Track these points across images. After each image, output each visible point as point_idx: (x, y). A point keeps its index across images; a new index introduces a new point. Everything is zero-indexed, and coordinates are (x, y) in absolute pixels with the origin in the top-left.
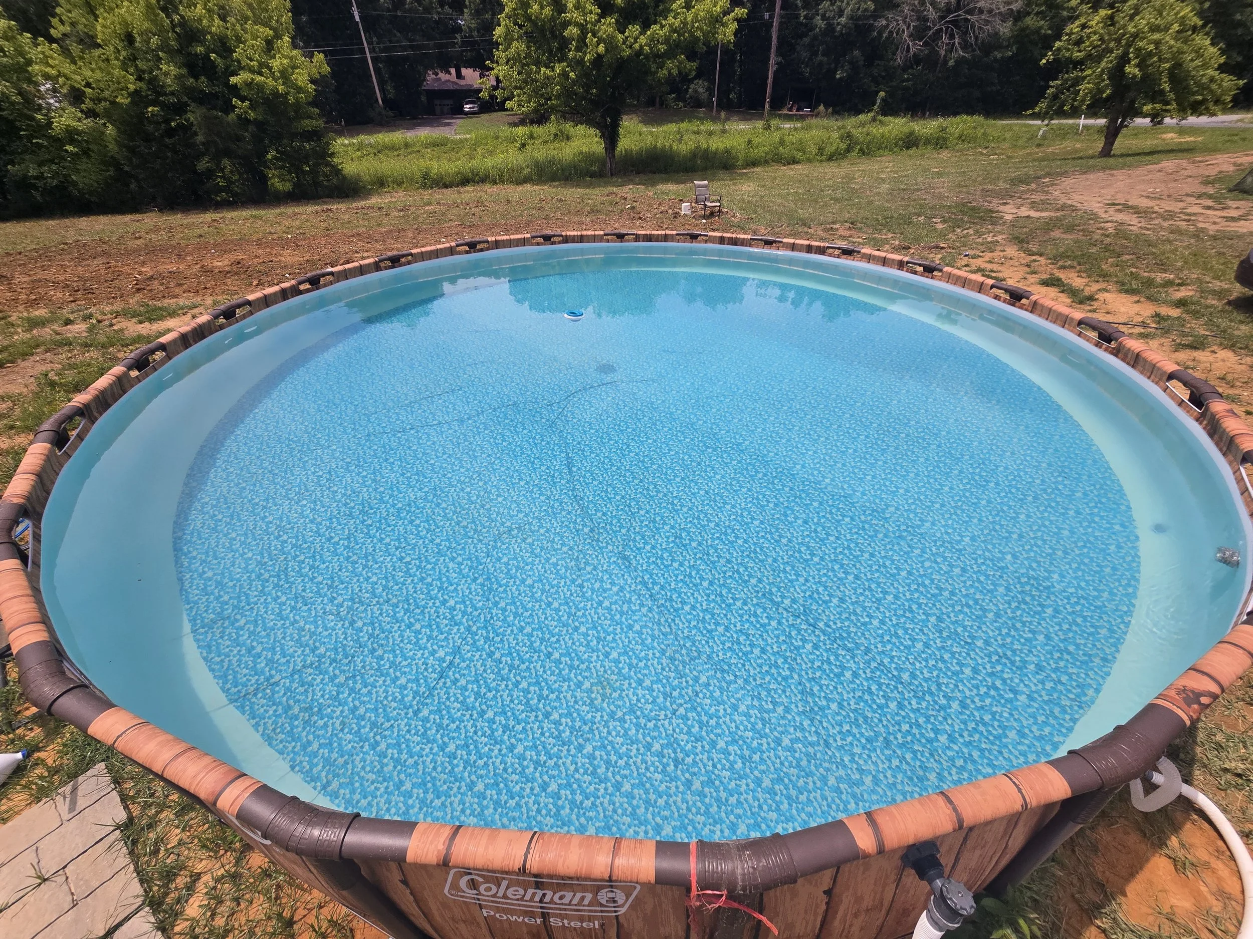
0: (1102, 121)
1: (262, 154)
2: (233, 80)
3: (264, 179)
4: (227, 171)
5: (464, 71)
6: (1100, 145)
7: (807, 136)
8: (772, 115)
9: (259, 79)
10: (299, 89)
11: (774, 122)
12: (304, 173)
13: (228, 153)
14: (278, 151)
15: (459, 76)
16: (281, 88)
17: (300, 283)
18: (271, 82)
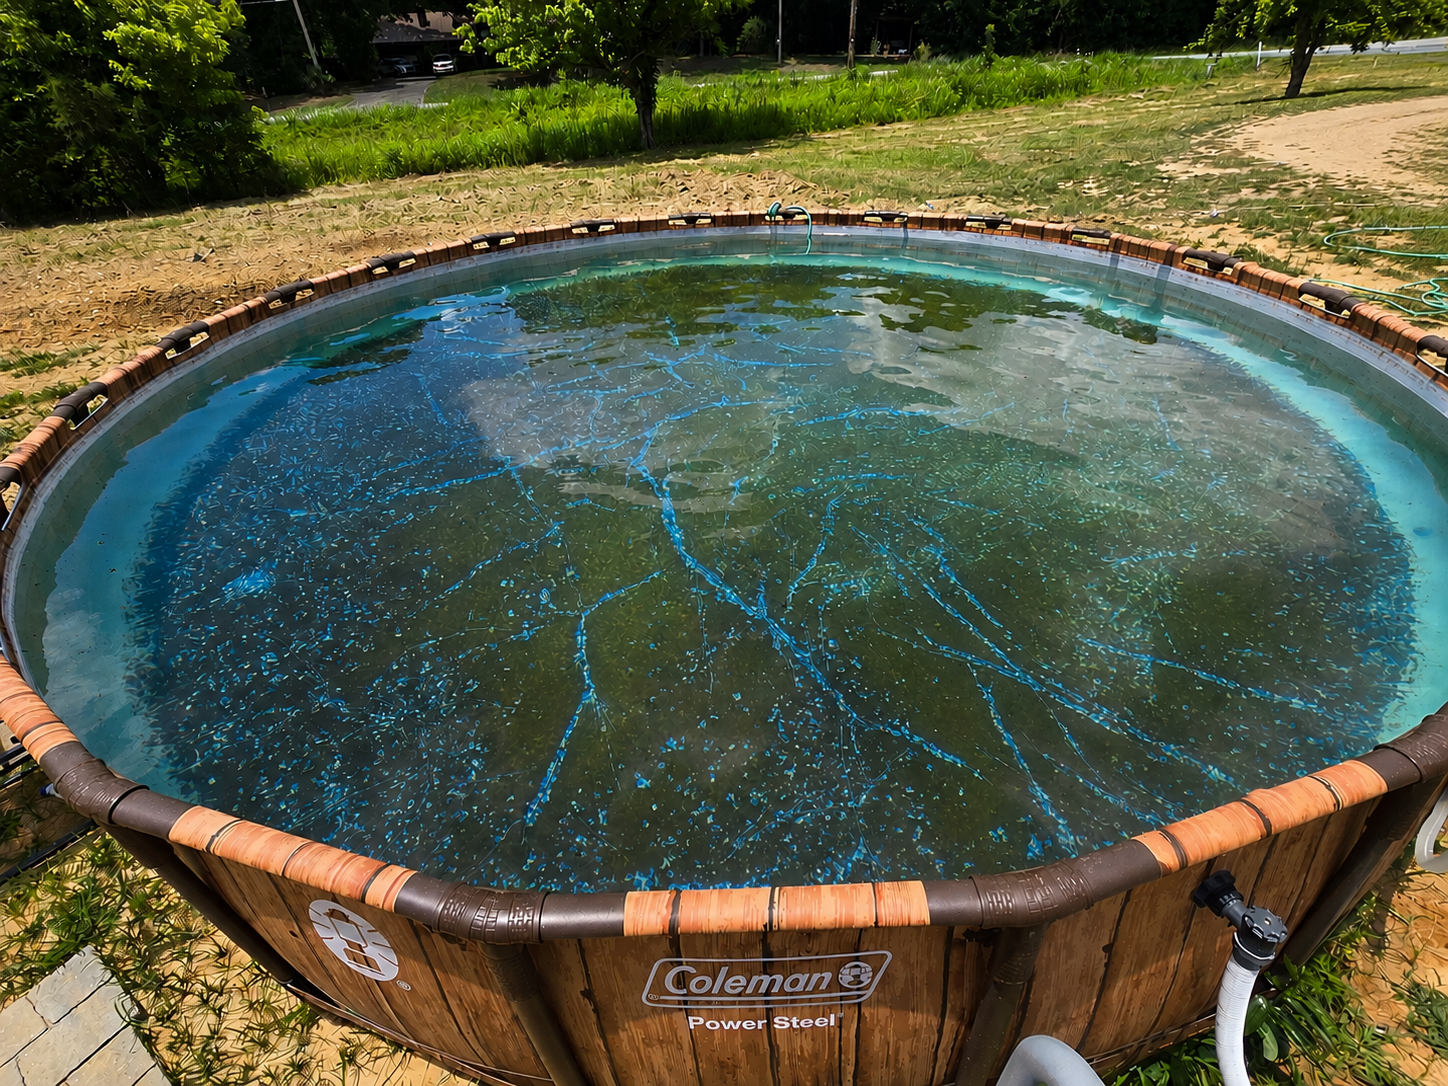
0: (1287, 52)
1: (154, 141)
2: (109, 34)
3: (160, 173)
4: (105, 163)
5: (430, 16)
6: (1285, 83)
7: (906, 85)
8: (858, 60)
9: (144, 31)
10: (206, 46)
11: (861, 69)
12: (217, 162)
13: (104, 139)
14: (178, 135)
15: (424, 22)
16: (179, 45)
17: (270, 300)
18: (164, 37)
